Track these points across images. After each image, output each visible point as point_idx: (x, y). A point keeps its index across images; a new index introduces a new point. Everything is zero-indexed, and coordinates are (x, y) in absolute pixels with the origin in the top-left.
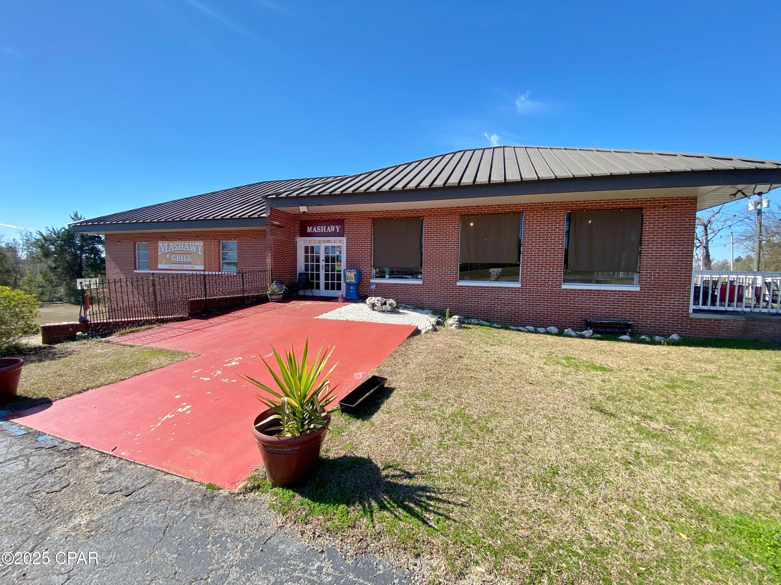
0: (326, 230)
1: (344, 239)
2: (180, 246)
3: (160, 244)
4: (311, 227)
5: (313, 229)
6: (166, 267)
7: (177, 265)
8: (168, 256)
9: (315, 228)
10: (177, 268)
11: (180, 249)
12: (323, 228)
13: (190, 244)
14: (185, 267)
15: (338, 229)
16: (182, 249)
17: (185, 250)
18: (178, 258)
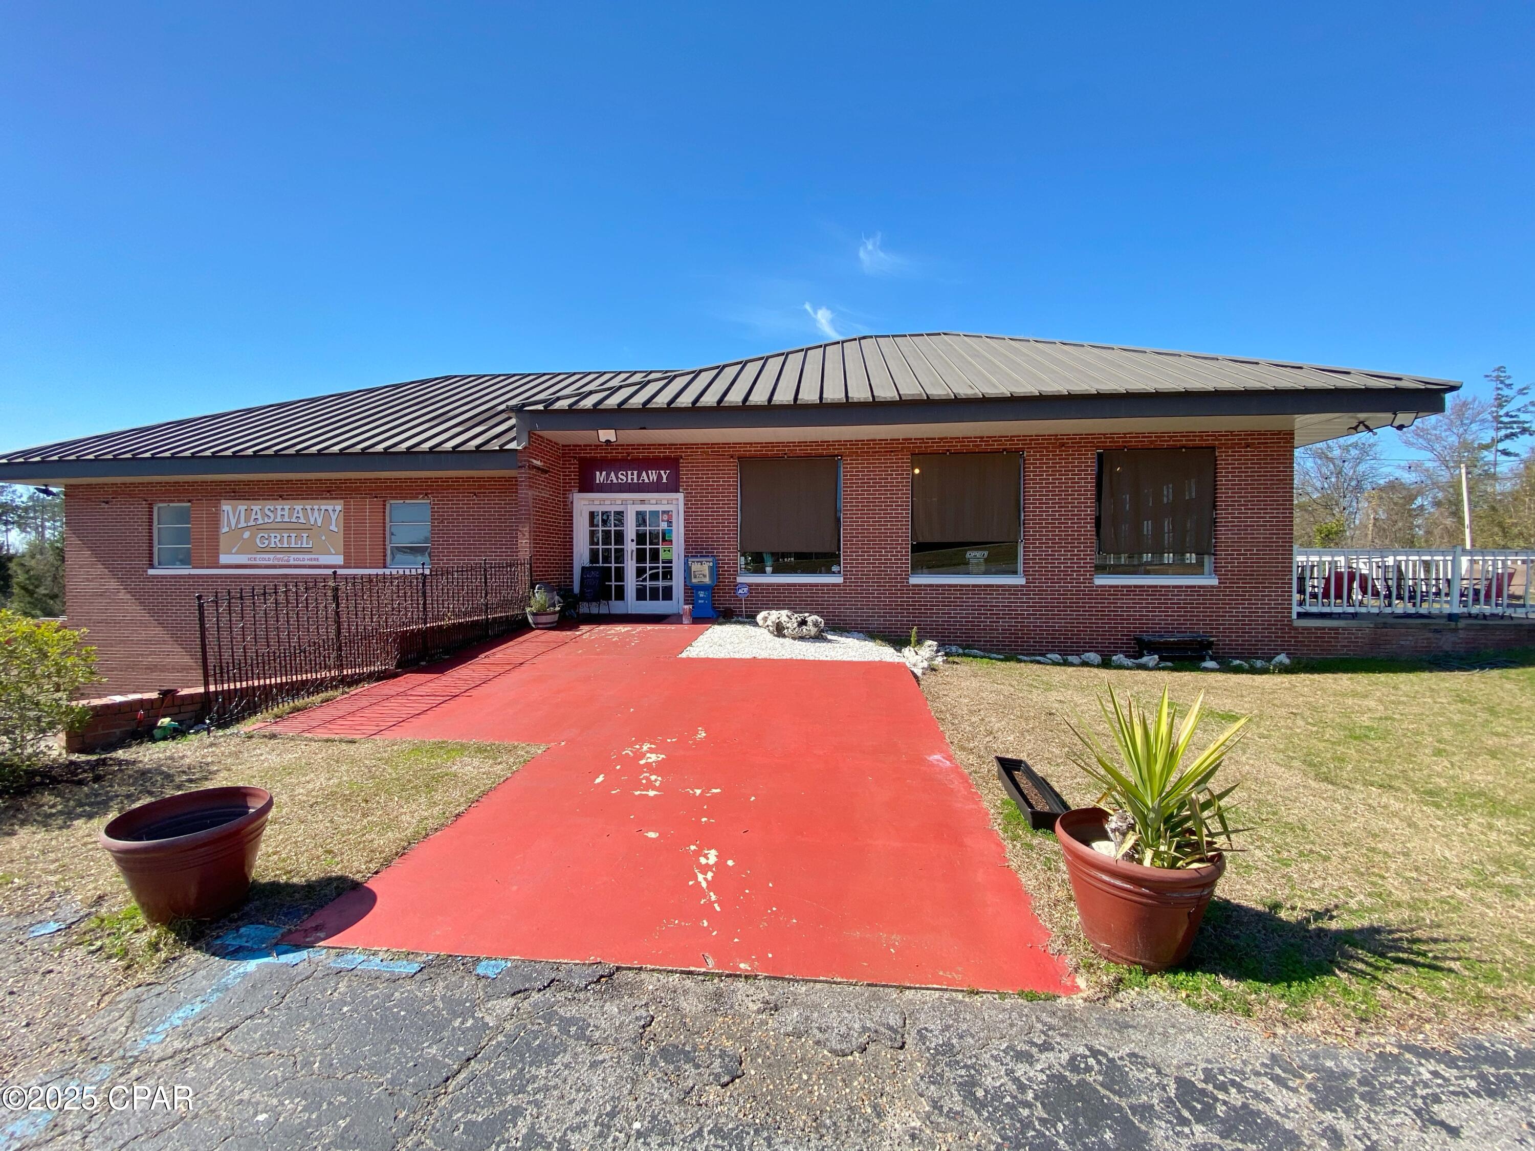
0: (638, 480)
1: (680, 496)
2: (279, 513)
3: (226, 507)
4: (604, 473)
5: (608, 475)
6: (243, 559)
7: (272, 556)
8: (247, 535)
9: (612, 474)
10: (271, 562)
11: (279, 519)
12: (632, 474)
13: (308, 507)
14: (292, 559)
15: (665, 477)
16: (286, 519)
17: (294, 520)
18: (274, 540)
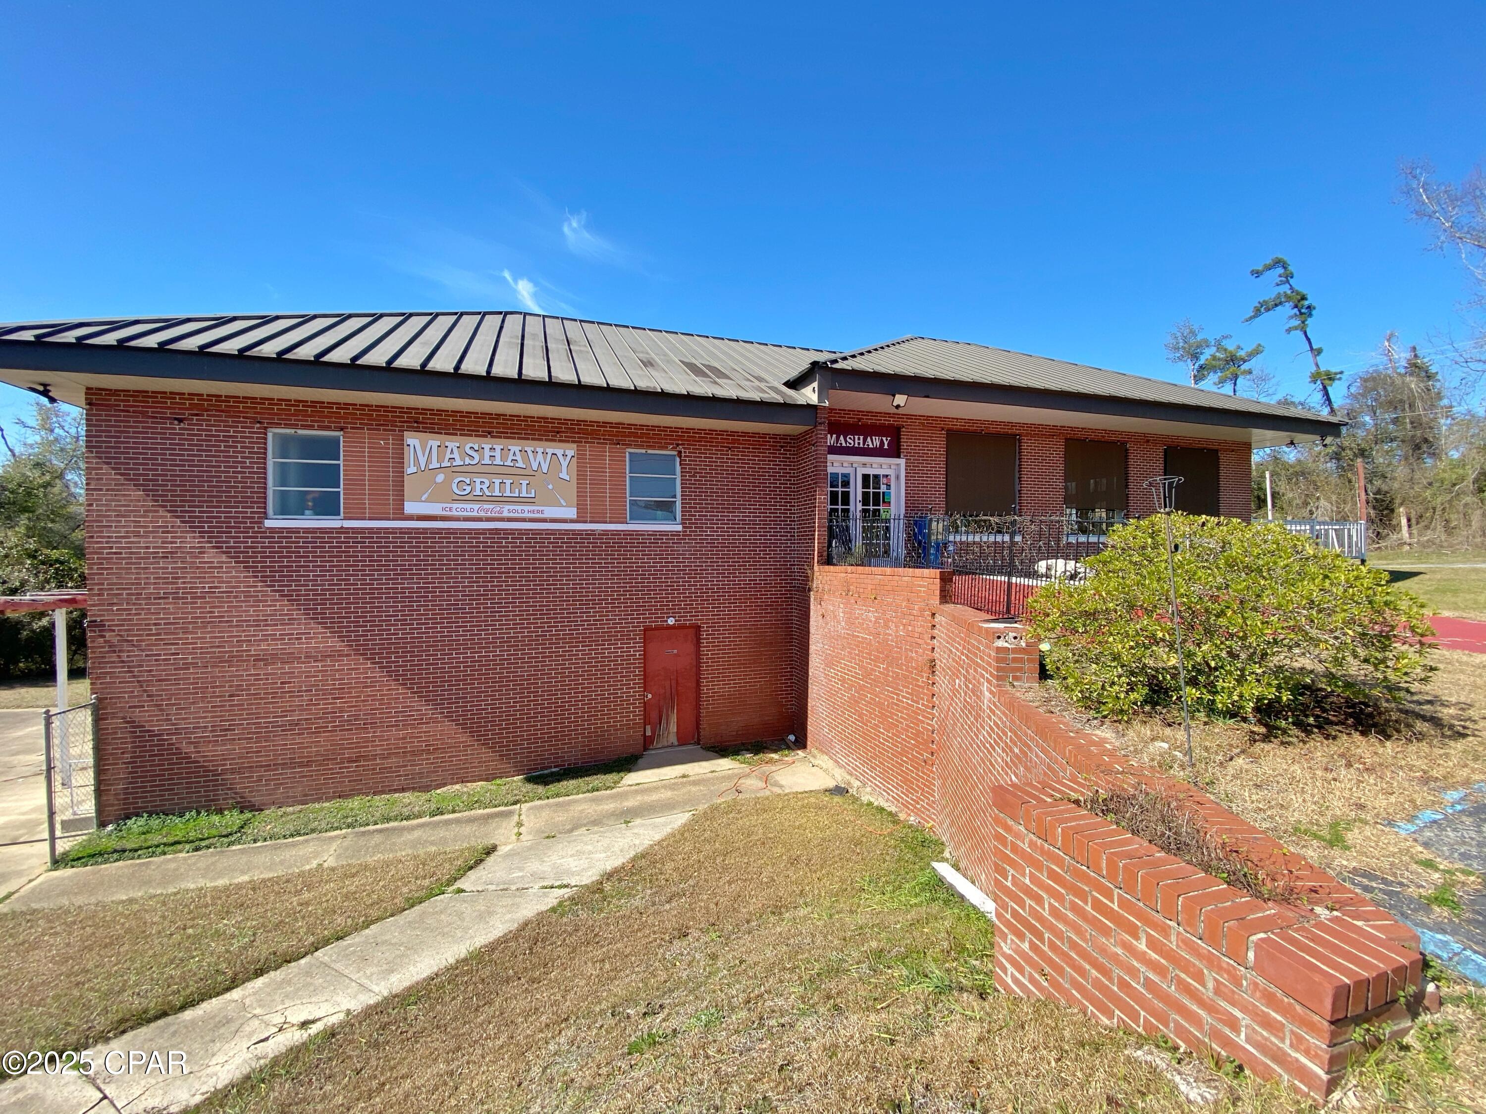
0: (864, 444)
1: (902, 462)
2: (487, 453)
3: (412, 440)
4: (834, 436)
5: (838, 439)
6: (435, 509)
7: (476, 507)
8: (440, 478)
9: (842, 438)
10: (475, 514)
11: (487, 461)
12: (859, 439)
13: (529, 450)
14: (506, 511)
15: (886, 443)
16: (498, 461)
17: (509, 463)
18: (480, 485)
